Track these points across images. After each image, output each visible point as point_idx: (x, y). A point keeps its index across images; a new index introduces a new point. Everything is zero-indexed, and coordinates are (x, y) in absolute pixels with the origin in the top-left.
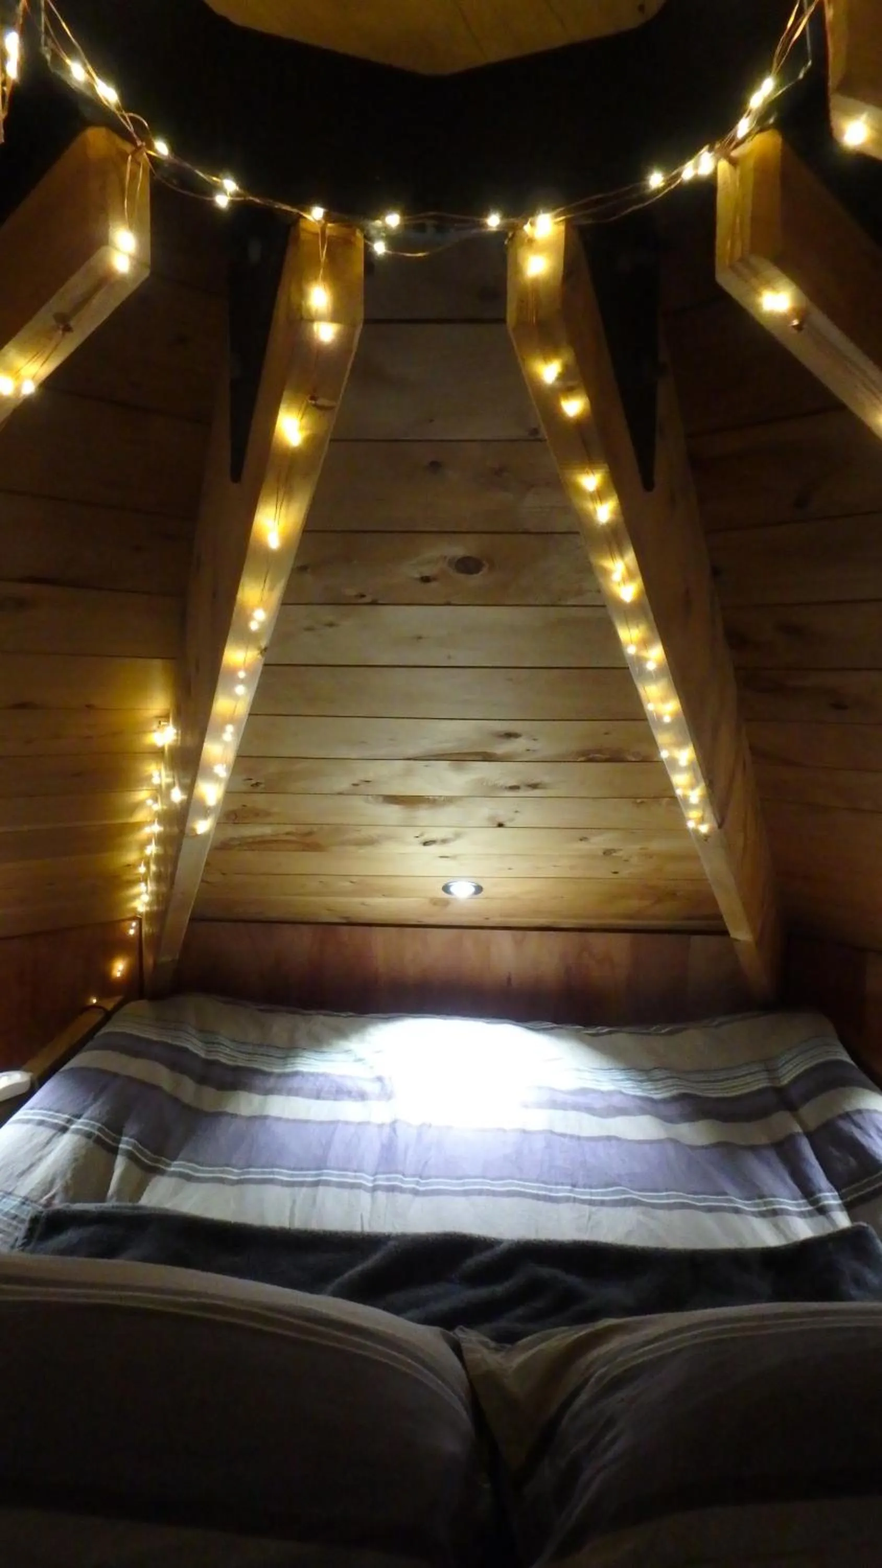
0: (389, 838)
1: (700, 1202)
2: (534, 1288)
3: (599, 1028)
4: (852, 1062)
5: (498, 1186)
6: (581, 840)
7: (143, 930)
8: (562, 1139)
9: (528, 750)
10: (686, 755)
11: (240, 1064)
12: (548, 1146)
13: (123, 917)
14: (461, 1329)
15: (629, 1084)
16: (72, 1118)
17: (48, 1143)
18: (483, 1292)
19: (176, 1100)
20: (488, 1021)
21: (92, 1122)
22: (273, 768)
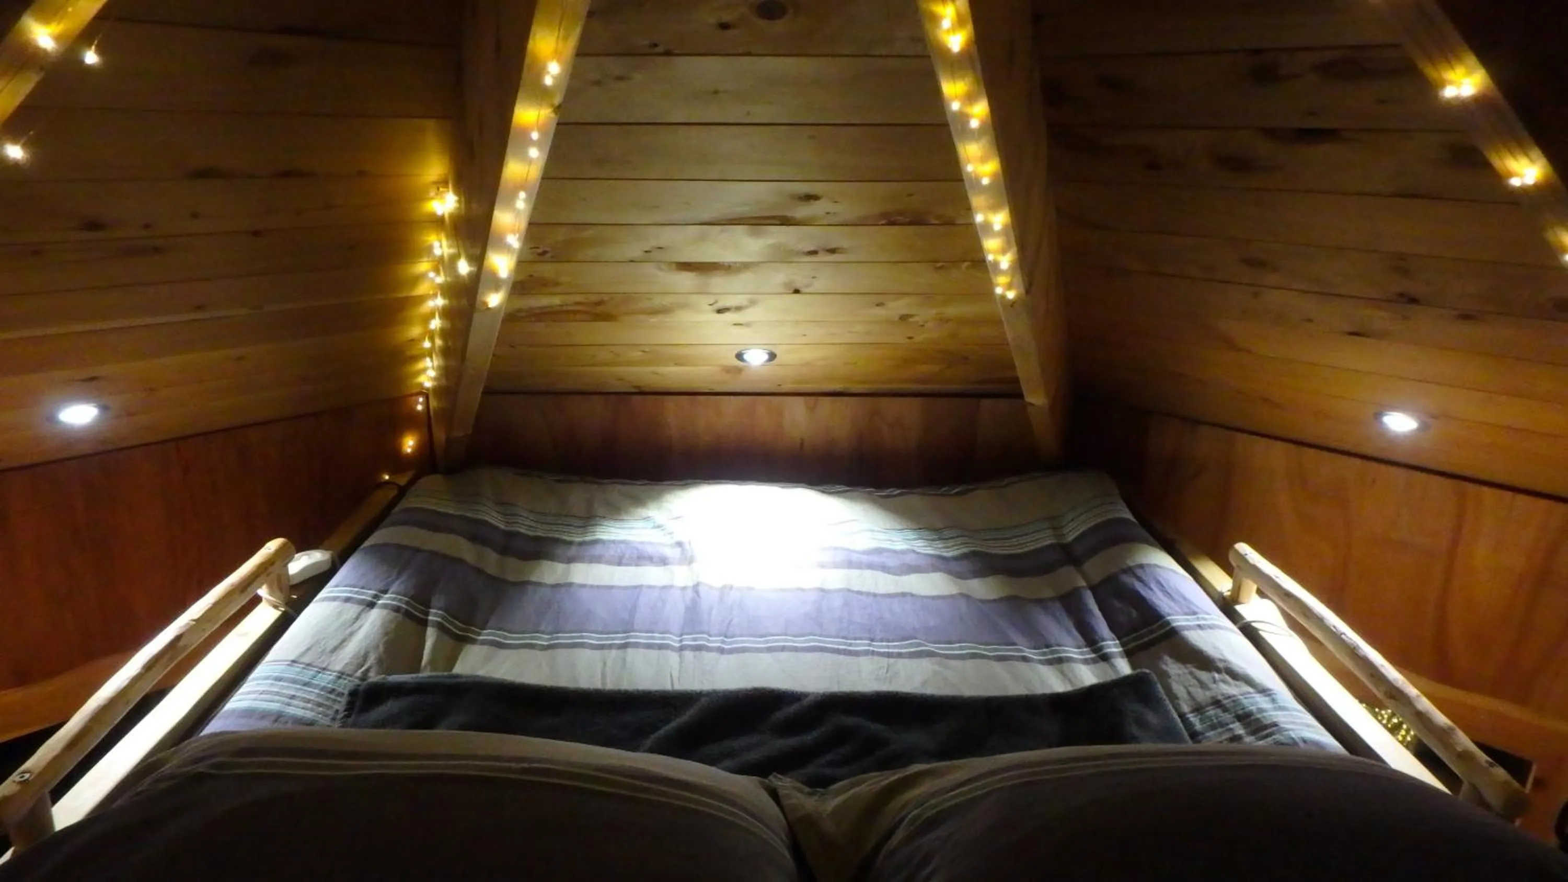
0: (683, 306)
1: (991, 652)
2: (841, 736)
3: (891, 490)
4: (1134, 520)
5: (800, 643)
6: (878, 305)
7: (431, 407)
8: (860, 597)
9: (828, 213)
10: (1000, 219)
11: (540, 534)
12: (846, 604)
13: (409, 393)
14: (775, 777)
15: (920, 543)
16: (379, 594)
17: (357, 618)
18: (792, 742)
19: (479, 571)
20: (782, 485)
21: (399, 597)
22: (560, 235)
